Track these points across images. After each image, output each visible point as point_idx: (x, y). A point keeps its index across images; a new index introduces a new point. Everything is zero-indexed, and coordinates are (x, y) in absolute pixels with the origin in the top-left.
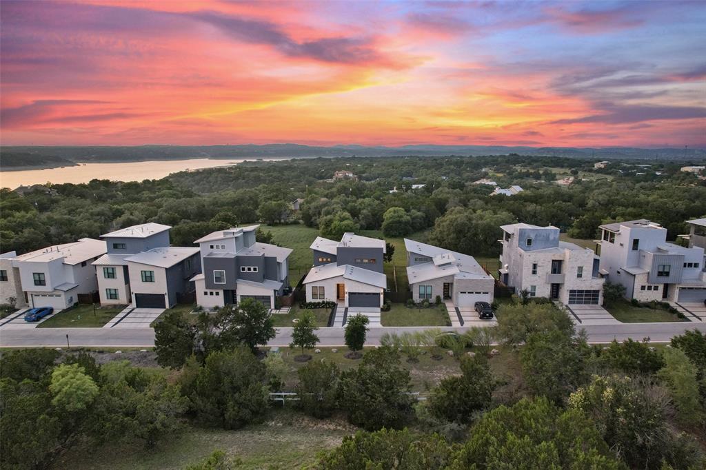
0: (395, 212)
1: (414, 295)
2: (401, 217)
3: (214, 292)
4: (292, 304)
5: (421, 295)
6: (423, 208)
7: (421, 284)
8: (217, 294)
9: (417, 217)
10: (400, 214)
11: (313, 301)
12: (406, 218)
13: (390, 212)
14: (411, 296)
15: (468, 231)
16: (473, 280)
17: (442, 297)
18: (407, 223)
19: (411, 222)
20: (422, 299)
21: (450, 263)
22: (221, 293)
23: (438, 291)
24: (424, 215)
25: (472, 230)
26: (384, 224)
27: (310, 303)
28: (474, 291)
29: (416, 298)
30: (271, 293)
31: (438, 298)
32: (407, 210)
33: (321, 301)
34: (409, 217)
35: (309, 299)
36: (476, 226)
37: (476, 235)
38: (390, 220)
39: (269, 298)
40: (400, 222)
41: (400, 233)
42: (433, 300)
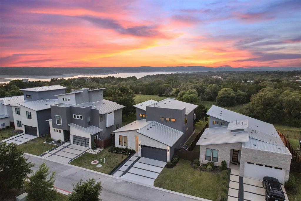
0: (226, 90)
1: (200, 156)
2: (229, 94)
3: (59, 130)
4: (105, 147)
5: (207, 158)
6: (247, 90)
7: (207, 147)
8: (60, 132)
9: (241, 95)
10: (229, 92)
11: (120, 147)
12: (233, 94)
13: (223, 90)
14: (198, 157)
15: (275, 105)
16: (263, 152)
17: (228, 162)
18: (232, 98)
19: (235, 97)
20: (208, 161)
21: (243, 130)
22: (62, 131)
23: (225, 156)
24: (247, 94)
25: (278, 104)
26: (217, 97)
27: (118, 148)
28: (264, 164)
29: (203, 159)
30: (88, 136)
31: (224, 163)
32: (235, 90)
33: (125, 147)
34: (234, 94)
35: (117, 145)
36: (282, 101)
37: (281, 108)
38: (222, 95)
39: (88, 139)
40: (228, 97)
41: (227, 104)
42: (218, 164)
